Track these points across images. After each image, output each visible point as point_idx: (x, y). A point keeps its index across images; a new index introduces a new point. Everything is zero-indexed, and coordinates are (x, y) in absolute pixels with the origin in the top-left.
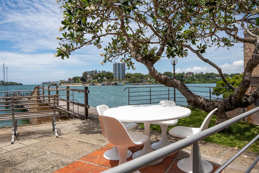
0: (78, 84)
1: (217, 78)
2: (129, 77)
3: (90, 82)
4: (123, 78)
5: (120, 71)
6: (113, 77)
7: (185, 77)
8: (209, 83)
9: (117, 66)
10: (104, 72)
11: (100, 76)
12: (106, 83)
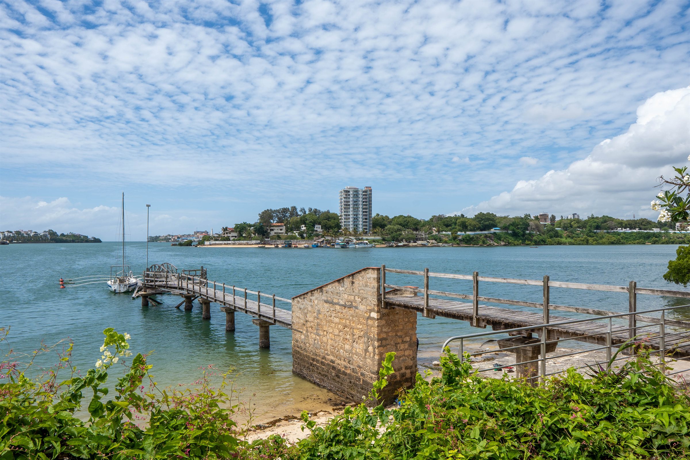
0: (250, 242)
1: (619, 230)
2: (383, 226)
3: (279, 237)
4: (366, 229)
5: (358, 211)
6: (339, 227)
7: (534, 227)
8: (598, 244)
9: (351, 196)
10: (316, 211)
11: (307, 222)
12: (323, 242)
